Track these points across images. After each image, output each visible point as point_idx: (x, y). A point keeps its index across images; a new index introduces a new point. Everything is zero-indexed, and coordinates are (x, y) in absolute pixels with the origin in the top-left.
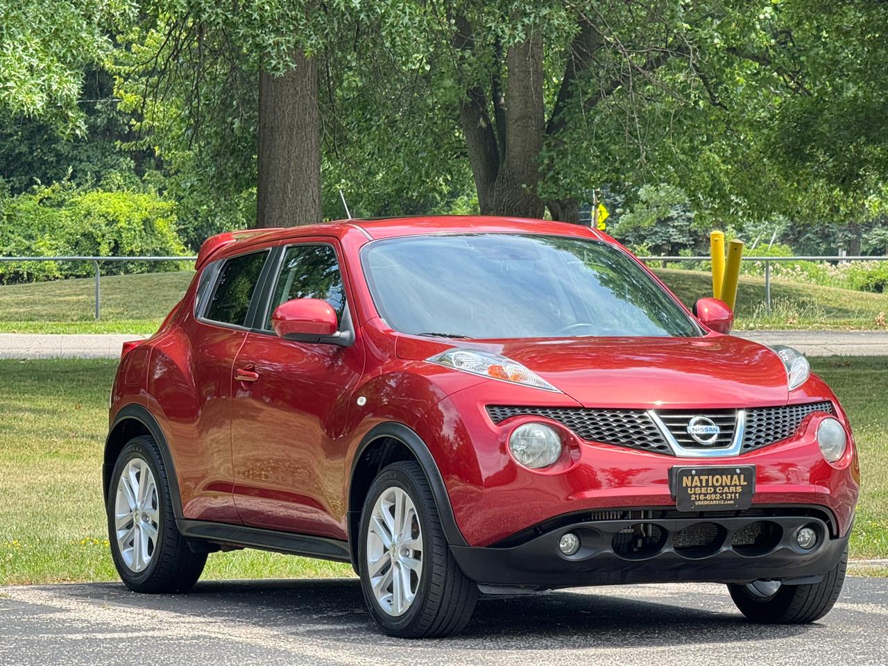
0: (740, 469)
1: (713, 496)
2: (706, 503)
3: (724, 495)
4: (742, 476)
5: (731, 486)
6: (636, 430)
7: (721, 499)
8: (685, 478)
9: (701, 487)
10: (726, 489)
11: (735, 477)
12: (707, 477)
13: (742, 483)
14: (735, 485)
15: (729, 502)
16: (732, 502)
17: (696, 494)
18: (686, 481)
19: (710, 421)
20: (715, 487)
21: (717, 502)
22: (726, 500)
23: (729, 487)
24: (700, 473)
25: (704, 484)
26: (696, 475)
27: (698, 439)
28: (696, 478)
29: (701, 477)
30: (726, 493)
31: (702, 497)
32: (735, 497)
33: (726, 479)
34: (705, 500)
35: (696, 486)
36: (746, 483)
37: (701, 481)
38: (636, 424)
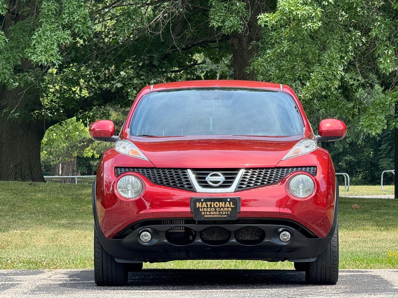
0: (230, 199)
1: (215, 213)
2: (210, 216)
3: (221, 212)
4: (231, 203)
5: (225, 207)
6: (179, 179)
7: (219, 214)
8: (198, 203)
9: (207, 208)
10: (222, 209)
11: (227, 203)
12: (210, 203)
13: (232, 206)
14: (228, 207)
15: (224, 216)
16: (226, 216)
17: (204, 212)
18: (198, 205)
19: (220, 174)
20: (216, 208)
21: (217, 216)
22: (222, 215)
23: (224, 208)
24: (206, 200)
25: (209, 206)
26: (204, 201)
27: (211, 184)
28: (204, 203)
29: (207, 203)
30: (222, 211)
31: (208, 213)
32: (228, 213)
33: (222, 204)
34: (209, 214)
35: (204, 207)
36: (234, 206)
37: (207, 205)
38: (179, 176)
